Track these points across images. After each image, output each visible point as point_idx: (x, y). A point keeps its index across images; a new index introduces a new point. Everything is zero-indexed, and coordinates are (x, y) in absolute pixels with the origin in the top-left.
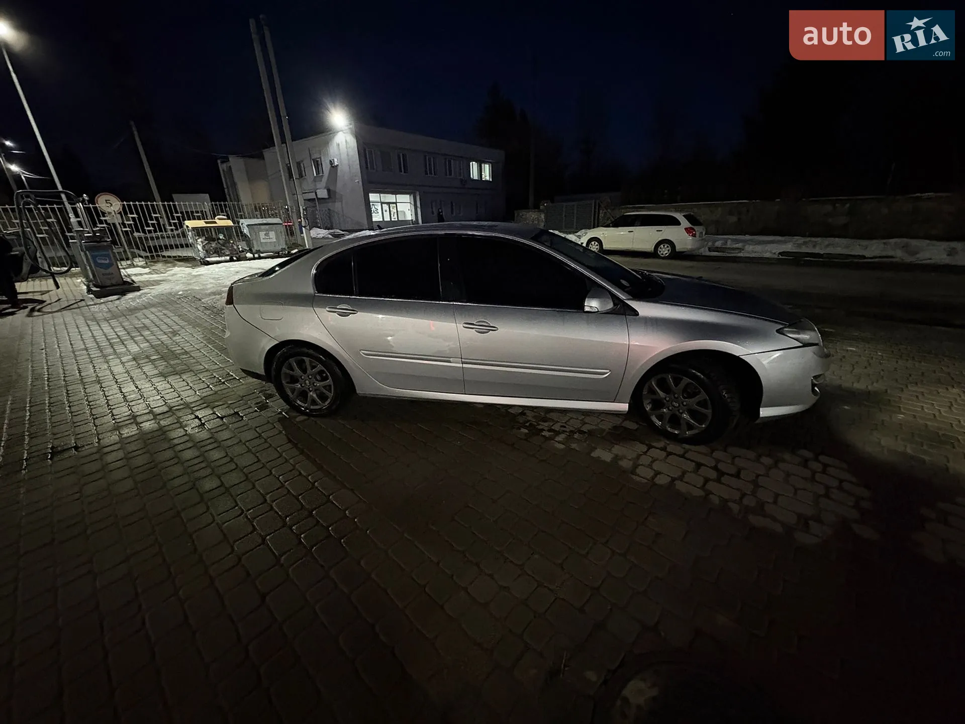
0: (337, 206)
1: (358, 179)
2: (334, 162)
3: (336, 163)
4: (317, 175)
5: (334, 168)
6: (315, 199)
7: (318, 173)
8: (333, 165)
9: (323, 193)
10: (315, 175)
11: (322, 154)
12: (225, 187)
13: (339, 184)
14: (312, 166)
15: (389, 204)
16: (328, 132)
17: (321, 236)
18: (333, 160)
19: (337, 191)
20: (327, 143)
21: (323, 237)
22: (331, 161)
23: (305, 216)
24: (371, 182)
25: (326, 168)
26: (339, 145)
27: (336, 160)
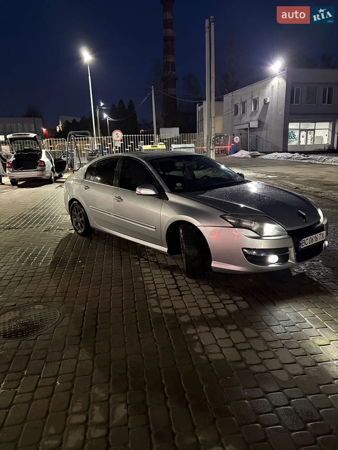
0: (263, 134)
1: (282, 112)
2: (267, 100)
3: (268, 101)
4: (254, 110)
5: (266, 104)
6: (248, 128)
7: (255, 108)
8: (266, 103)
9: (254, 124)
10: (253, 111)
11: (260, 96)
12: (197, 122)
13: (268, 117)
14: (252, 104)
15: (307, 130)
16: (267, 78)
17: (243, 156)
18: (267, 99)
19: (265, 122)
20: (265, 87)
21: (244, 157)
22: (265, 100)
23: (213, 142)
24: (291, 114)
25: (261, 104)
26: (273, 86)
27: (268, 98)
